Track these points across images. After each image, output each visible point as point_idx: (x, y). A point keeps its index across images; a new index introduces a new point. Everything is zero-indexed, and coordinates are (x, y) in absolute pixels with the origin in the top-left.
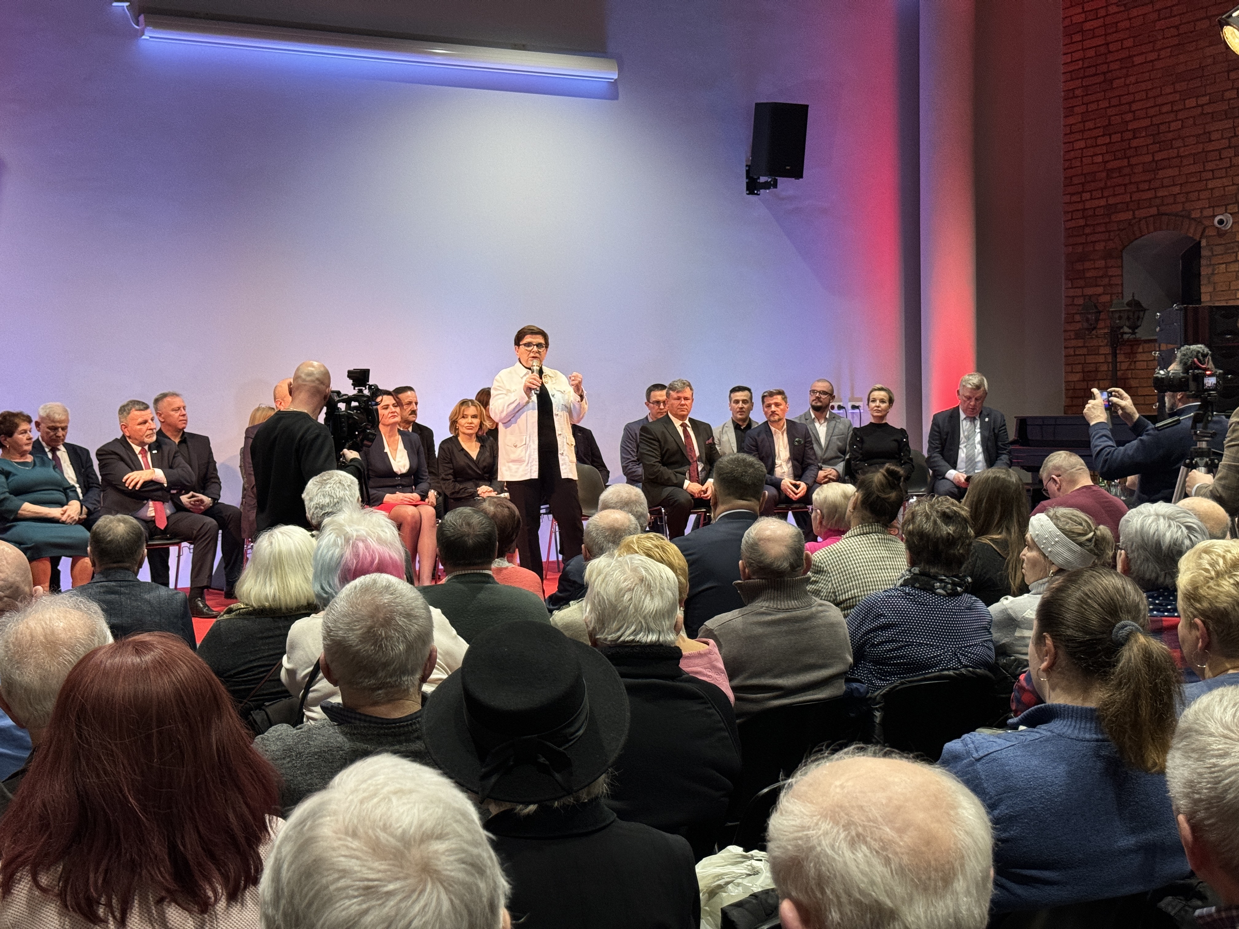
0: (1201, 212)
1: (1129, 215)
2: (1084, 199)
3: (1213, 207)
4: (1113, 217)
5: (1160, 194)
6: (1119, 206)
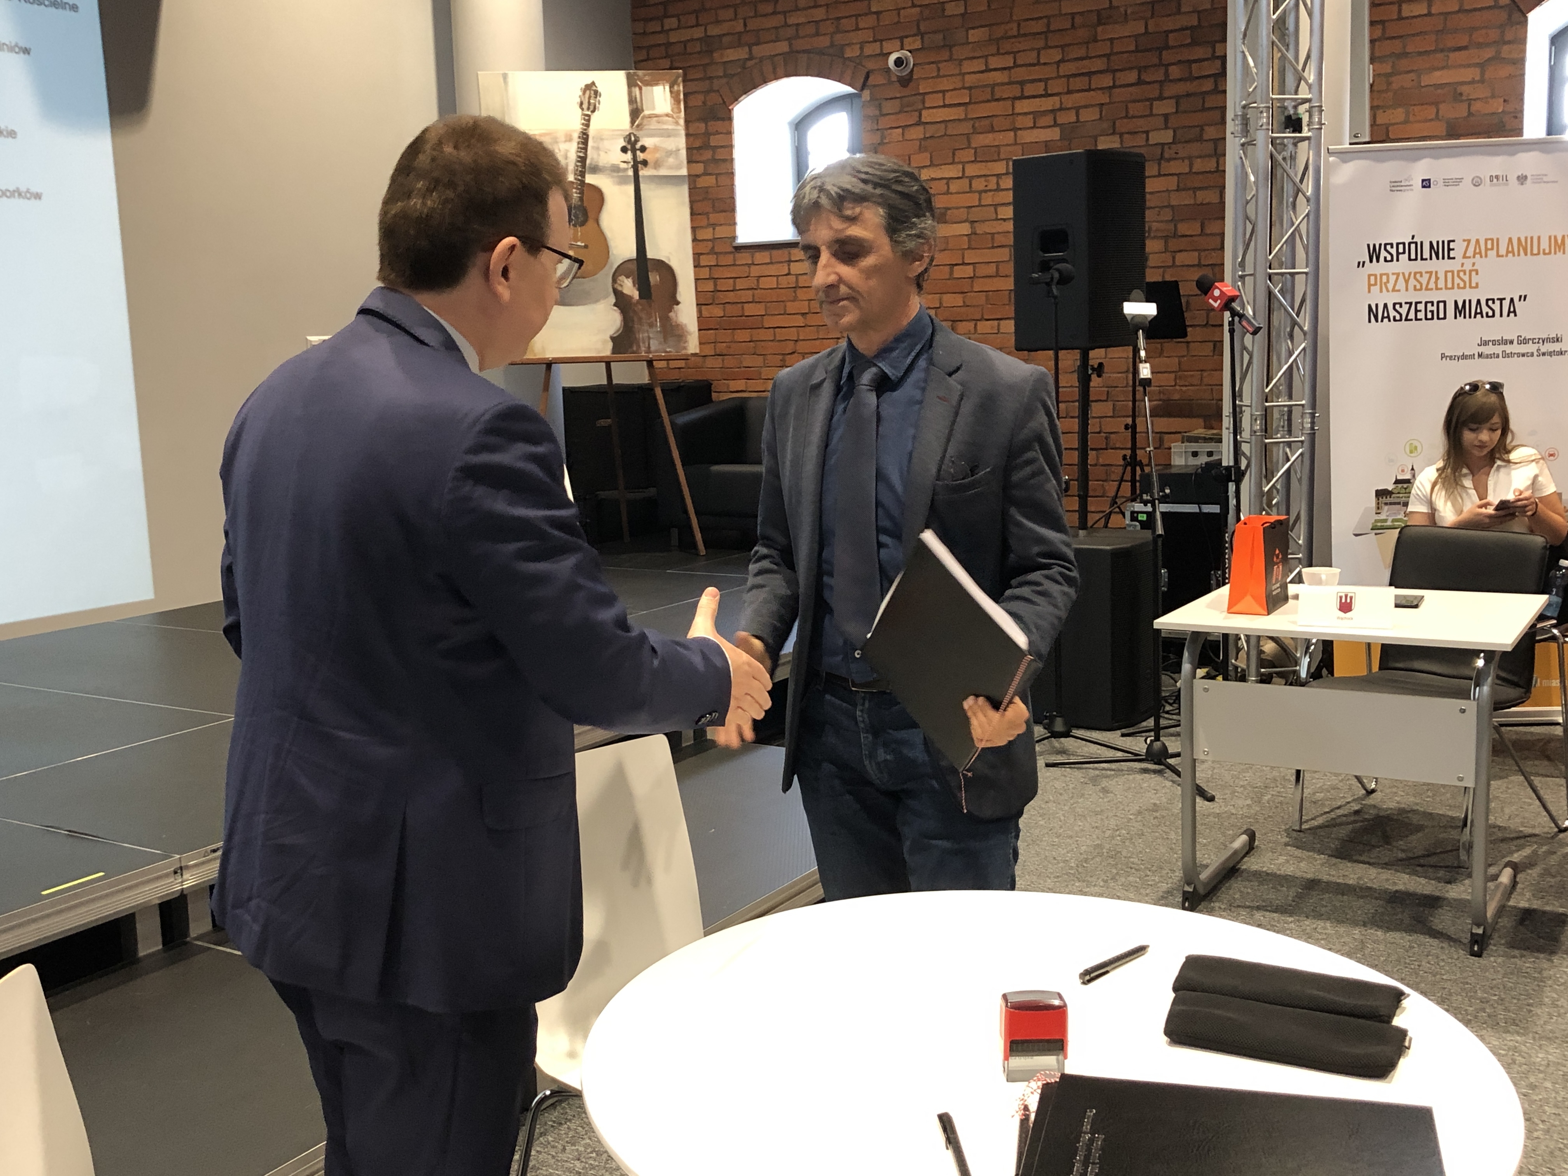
0: (862, 49)
1: (741, 54)
2: (666, 27)
3: (881, 41)
4: (716, 55)
5: (791, 20)
6: (725, 40)
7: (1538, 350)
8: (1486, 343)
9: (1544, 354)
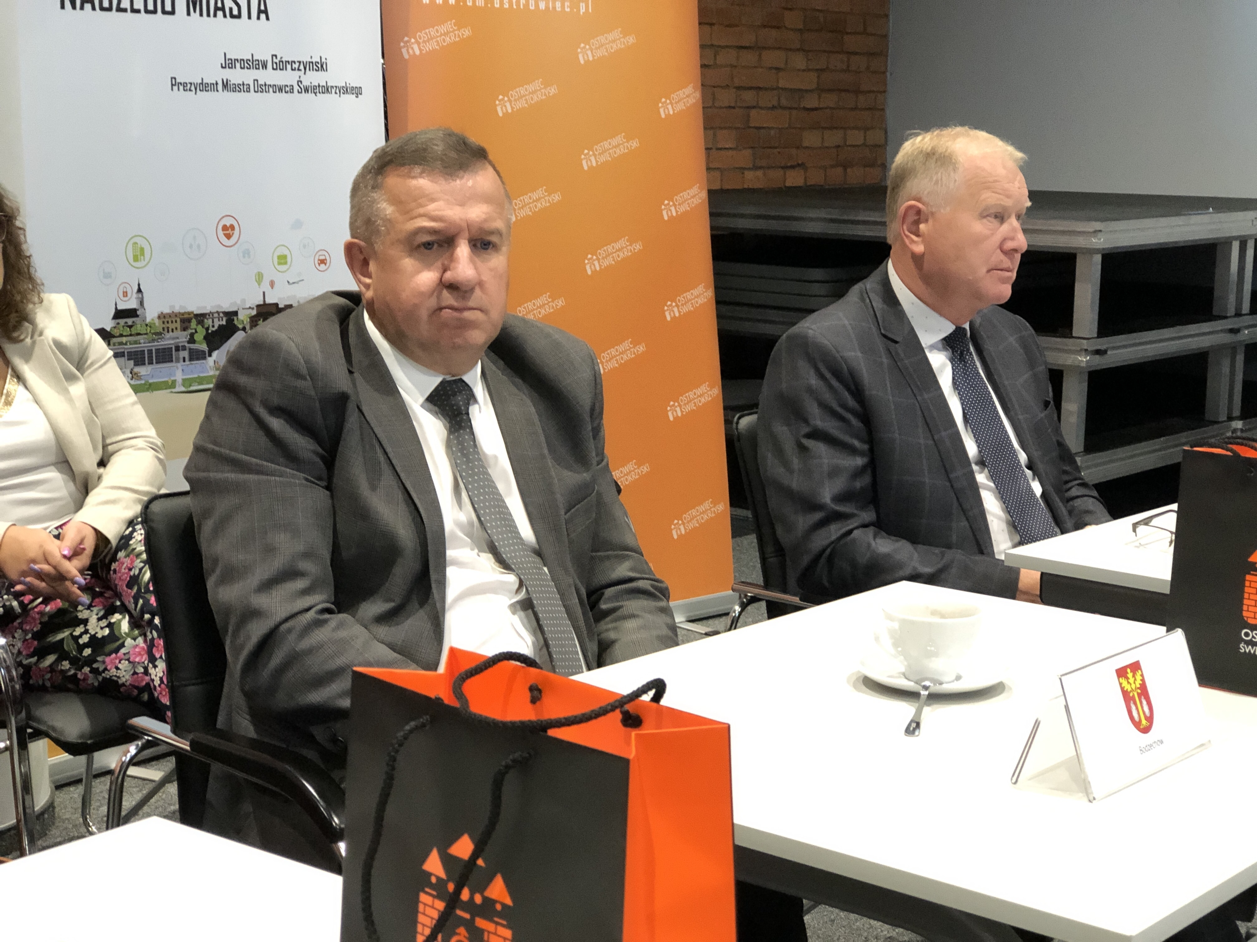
7: (299, 82)
8: (229, 64)
9: (306, 90)
